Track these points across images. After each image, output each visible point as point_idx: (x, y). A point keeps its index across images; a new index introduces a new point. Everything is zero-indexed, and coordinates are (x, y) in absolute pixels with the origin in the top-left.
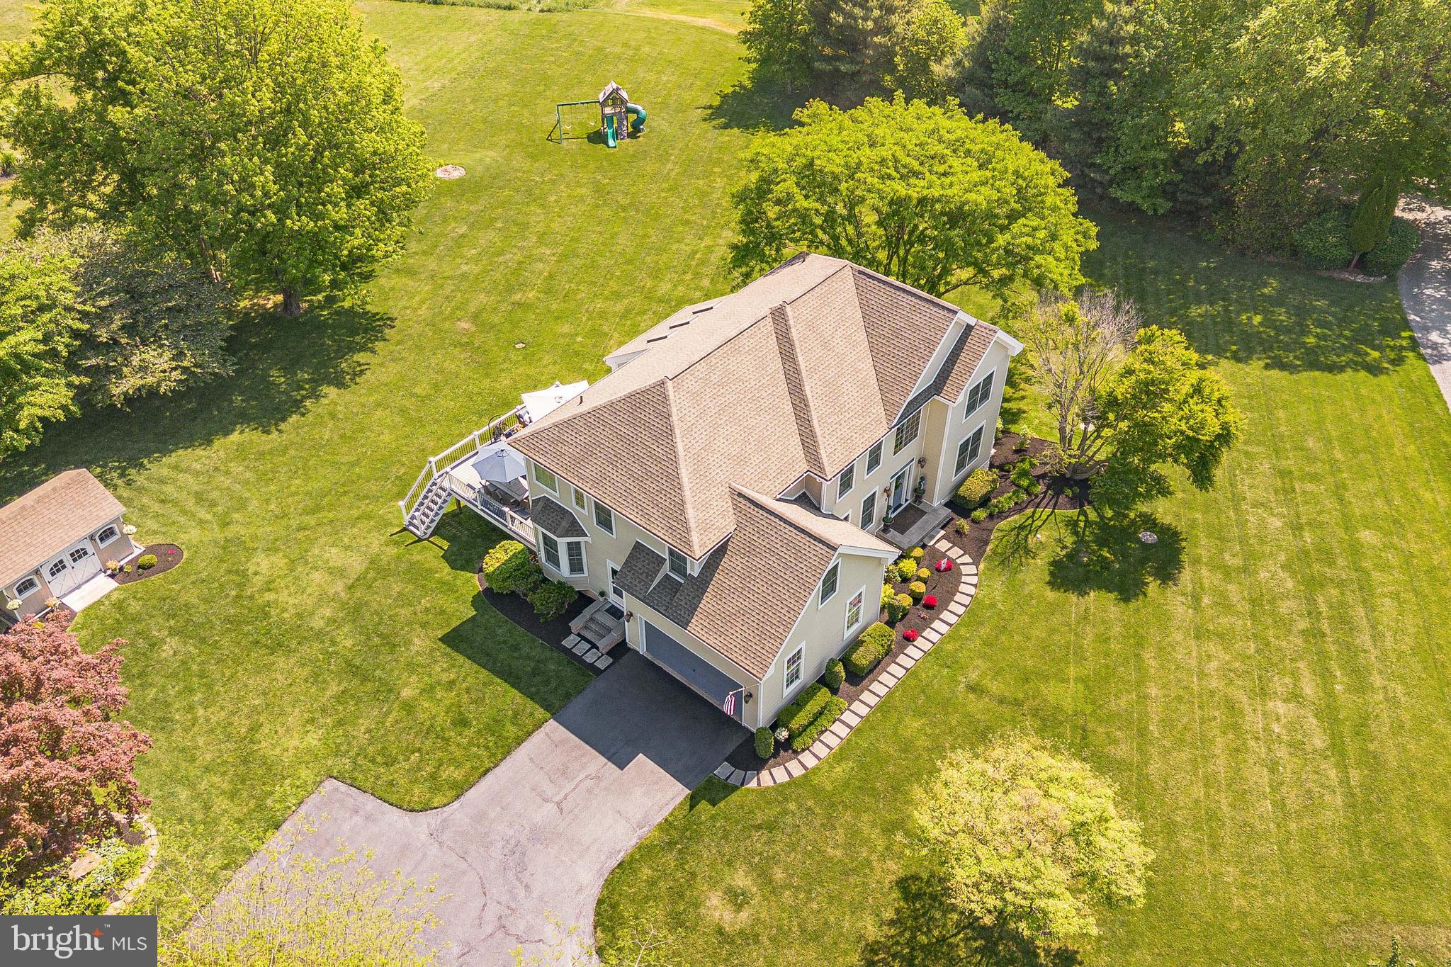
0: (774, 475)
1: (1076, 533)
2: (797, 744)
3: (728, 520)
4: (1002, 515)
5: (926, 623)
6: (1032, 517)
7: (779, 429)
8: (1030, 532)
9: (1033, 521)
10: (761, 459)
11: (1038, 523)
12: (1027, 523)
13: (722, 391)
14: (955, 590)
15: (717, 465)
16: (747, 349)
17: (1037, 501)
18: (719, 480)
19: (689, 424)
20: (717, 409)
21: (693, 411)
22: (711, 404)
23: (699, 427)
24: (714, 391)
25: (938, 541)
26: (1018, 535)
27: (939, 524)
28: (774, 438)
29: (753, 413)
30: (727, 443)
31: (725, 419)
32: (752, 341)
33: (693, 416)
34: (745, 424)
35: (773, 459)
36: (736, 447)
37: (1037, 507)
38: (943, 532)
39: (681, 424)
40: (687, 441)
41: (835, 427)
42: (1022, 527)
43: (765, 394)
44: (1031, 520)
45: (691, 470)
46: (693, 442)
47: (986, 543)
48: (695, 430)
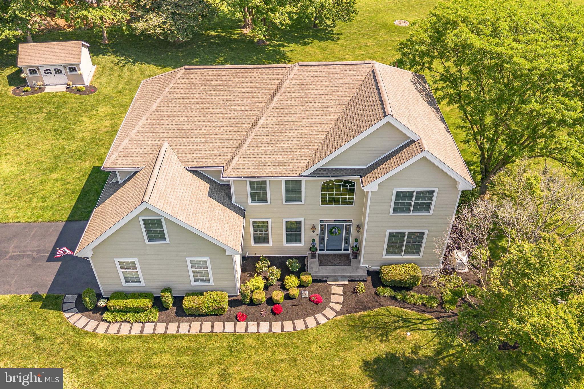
0: (199, 155)
1: (438, 353)
2: (107, 316)
3: (144, 160)
4: (404, 303)
5: (260, 319)
6: (424, 320)
7: (228, 133)
8: (407, 327)
9: (420, 323)
10: (199, 141)
11: (423, 327)
12: (413, 321)
13: (212, 92)
14: (303, 317)
15: (167, 128)
16: (253, 78)
17: (443, 314)
18: (161, 136)
19: (173, 98)
20: (199, 100)
21: (182, 92)
22: (197, 95)
23: (177, 102)
24: (207, 89)
25: (337, 285)
26: (395, 322)
27: (350, 277)
28: (220, 136)
29: (220, 115)
30: (186, 120)
31: (198, 107)
32: (260, 76)
33: (179, 95)
34: (209, 118)
35: (207, 146)
36: (190, 126)
37: (438, 318)
38: (347, 283)
39: (168, 95)
40: (162, 105)
41: (260, 151)
42: (406, 321)
43: (239, 109)
44: (420, 321)
45: (149, 121)
46: (165, 108)
47: (366, 308)
48: (173, 102)
